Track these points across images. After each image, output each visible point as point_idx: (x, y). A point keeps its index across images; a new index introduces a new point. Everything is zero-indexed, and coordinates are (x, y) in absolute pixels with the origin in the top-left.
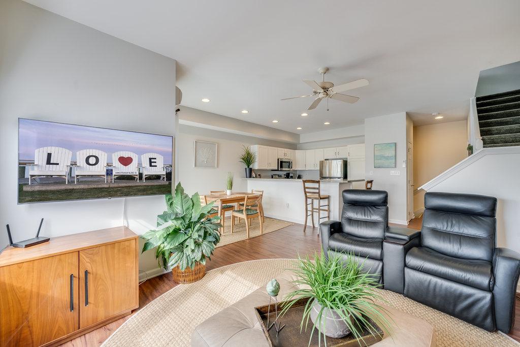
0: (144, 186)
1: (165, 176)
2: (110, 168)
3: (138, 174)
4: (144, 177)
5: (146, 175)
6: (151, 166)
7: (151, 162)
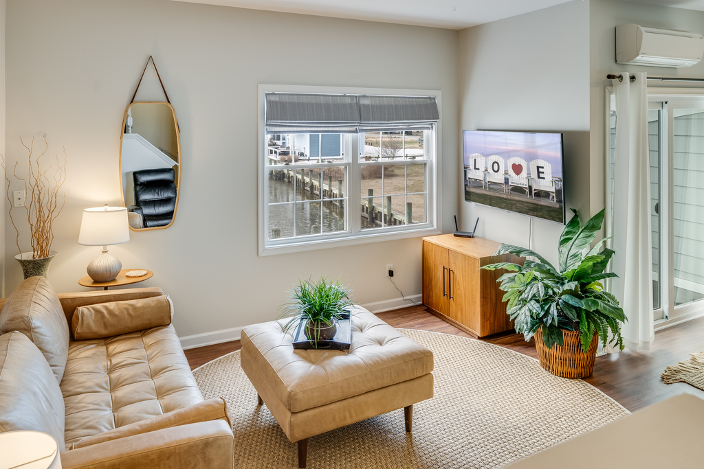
0: (534, 204)
1: (554, 195)
2: (507, 176)
3: (527, 186)
4: (533, 192)
5: (535, 190)
6: (539, 177)
7: (539, 172)
